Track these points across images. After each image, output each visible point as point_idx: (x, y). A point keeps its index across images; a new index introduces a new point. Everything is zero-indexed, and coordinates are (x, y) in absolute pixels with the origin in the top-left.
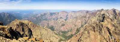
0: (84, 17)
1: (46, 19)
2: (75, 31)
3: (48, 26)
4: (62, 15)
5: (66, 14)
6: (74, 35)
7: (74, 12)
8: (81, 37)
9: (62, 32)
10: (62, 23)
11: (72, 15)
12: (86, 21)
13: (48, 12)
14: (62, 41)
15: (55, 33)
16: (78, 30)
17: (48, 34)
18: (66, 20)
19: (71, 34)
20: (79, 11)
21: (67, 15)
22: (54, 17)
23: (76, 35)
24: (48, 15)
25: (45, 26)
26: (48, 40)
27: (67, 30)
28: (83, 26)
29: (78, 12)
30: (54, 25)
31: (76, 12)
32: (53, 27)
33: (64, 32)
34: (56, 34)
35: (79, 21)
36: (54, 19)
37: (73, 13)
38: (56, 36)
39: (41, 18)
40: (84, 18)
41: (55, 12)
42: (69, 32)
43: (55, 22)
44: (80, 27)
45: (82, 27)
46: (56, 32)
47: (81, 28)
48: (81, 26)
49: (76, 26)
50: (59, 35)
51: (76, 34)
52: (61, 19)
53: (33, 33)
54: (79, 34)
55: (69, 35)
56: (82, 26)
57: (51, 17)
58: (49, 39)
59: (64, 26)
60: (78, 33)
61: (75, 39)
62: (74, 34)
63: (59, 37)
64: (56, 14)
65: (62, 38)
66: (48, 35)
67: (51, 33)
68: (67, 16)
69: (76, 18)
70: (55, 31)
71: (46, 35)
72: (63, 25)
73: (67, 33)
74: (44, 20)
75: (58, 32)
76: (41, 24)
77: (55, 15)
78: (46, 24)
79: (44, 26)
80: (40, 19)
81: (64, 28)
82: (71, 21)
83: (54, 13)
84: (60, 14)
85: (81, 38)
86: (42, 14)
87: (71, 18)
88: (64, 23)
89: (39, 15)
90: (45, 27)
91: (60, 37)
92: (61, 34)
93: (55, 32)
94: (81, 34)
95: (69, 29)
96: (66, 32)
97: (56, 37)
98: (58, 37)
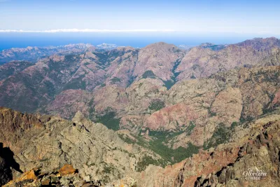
0: (267, 80)
1: (79, 84)
2: (209, 136)
3: (92, 110)
4: (153, 60)
5: (174, 57)
6: (201, 150)
7: (214, 47)
8: (231, 165)
9: (152, 133)
10: (153, 95)
11: (203, 60)
12: (272, 98)
13: (88, 46)
14: (151, 166)
15: (121, 136)
16: (222, 134)
17: (95, 142)
18: (168, 84)
19: (189, 144)
20: (241, 44)
21: (177, 64)
22: (115, 69)
23: (212, 150)
24: (86, 64)
25: (78, 114)
26: (93, 164)
27: (172, 127)
28: (250, 120)
29: (233, 46)
30: (118, 107)
31: (222, 47)
32: (113, 114)
33: (162, 135)
34: (128, 141)
35: (236, 93)
36: (115, 80)
37: (209, 51)
38: (128, 147)
39: (54, 77)
40: (264, 84)
41: (119, 48)
42: (183, 135)
43: (122, 93)
44: (234, 124)
45: (246, 126)
46: (126, 133)
47: (237, 128)
48: (242, 120)
49: (215, 114)
50: (141, 143)
51: (210, 145)
52: (148, 79)
53: (18, 158)
54: (226, 150)
55: (179, 145)
56: (246, 120)
57: (101, 72)
58: (99, 160)
59: (162, 112)
60: (221, 146)
61: (207, 164)
62: (201, 143)
63: (139, 149)
64: (126, 55)
65: (150, 154)
66: (93, 149)
67: (106, 138)
68: (175, 67)
69: (217, 78)
70: (123, 128)
71: (86, 150)
72: (157, 105)
73: (171, 137)
74: (69, 87)
75: (135, 131)
76: (55, 106)
77: (120, 61)
78: (81, 105)
79: (74, 114)
80: (48, 84)
81: (159, 117)
82: (191, 91)
83: (115, 53)
84: (142, 56)
85: (230, 168)
86: (56, 59)
87: (193, 77)
88: (162, 99)
89: (41, 65)
90: (76, 120)
91: (143, 150)
92: (148, 138)
93: (121, 132)
94: (235, 152)
95: (181, 123)
96: (167, 132)
97: (126, 152)
98: (135, 151)
